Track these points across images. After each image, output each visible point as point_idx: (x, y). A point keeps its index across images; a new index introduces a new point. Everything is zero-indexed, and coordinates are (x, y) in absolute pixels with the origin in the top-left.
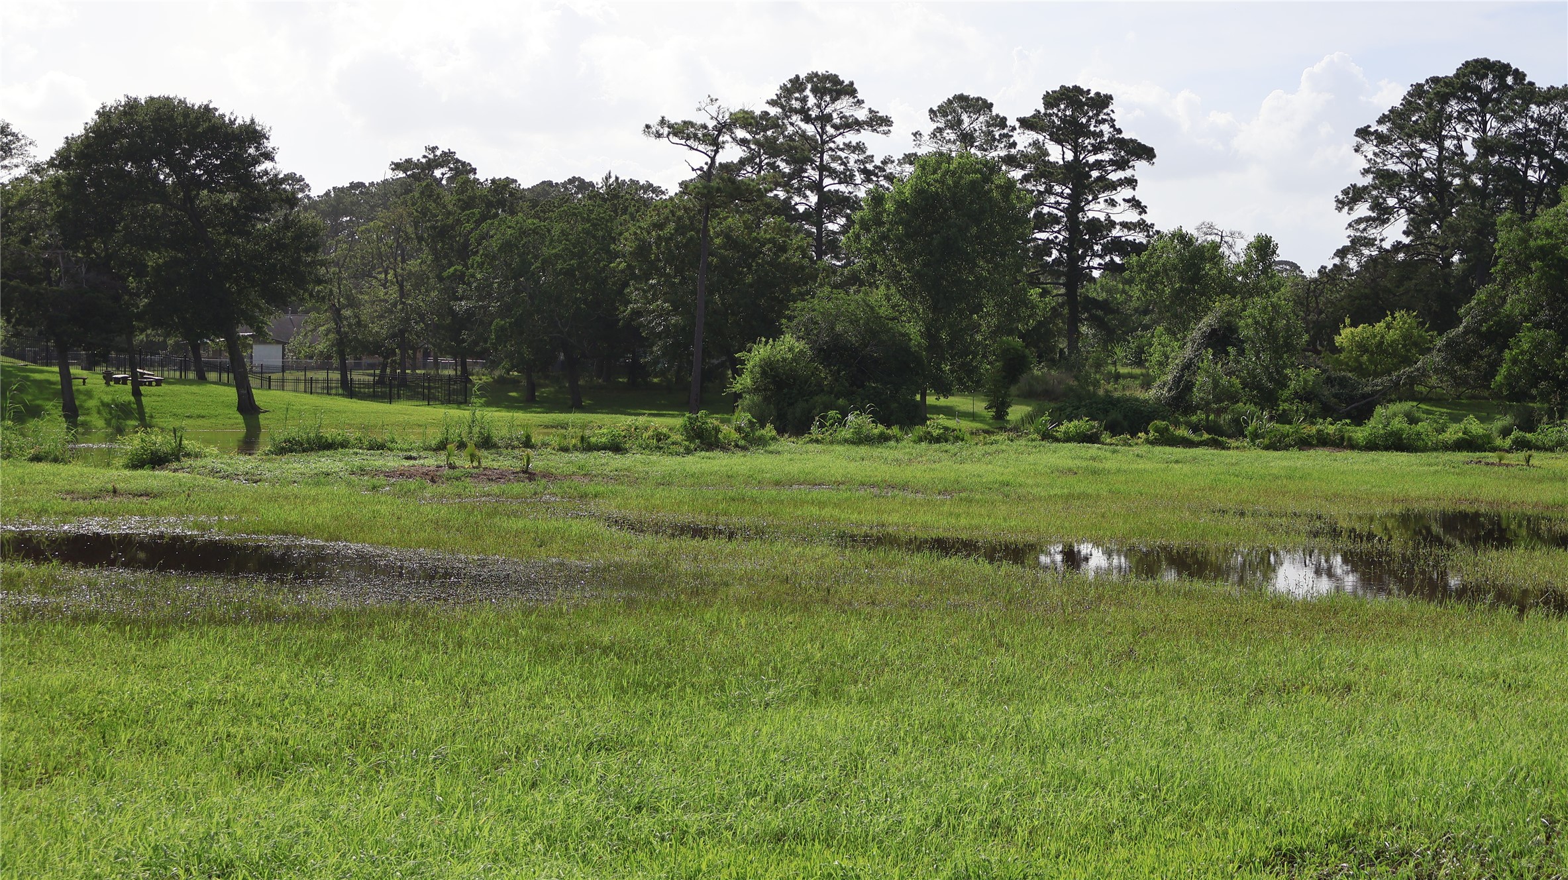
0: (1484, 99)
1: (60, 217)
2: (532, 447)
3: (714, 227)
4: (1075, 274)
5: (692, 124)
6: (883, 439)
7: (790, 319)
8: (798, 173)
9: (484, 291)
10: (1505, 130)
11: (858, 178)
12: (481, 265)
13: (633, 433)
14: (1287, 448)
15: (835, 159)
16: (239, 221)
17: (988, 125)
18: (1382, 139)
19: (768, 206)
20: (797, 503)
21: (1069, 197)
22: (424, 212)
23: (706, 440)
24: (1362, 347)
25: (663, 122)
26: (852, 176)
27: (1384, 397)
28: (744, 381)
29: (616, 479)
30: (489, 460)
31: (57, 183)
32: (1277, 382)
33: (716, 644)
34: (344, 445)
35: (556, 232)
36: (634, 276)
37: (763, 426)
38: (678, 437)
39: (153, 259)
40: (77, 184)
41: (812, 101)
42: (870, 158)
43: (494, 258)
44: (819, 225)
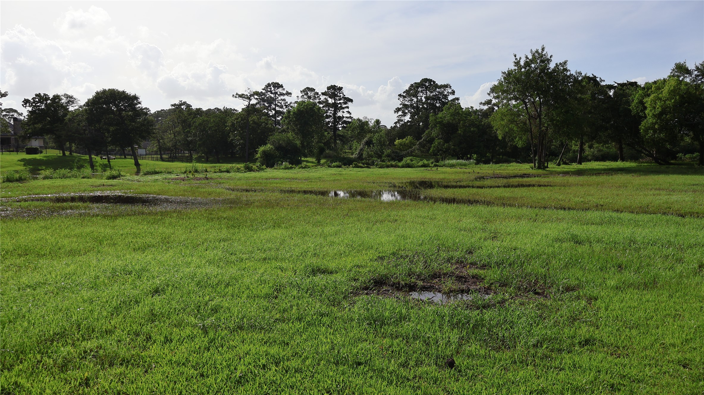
0: (426, 87)
1: (87, 119)
2: (207, 172)
3: (250, 119)
4: (335, 129)
5: (244, 95)
6: (291, 168)
7: (269, 140)
8: (270, 106)
9: (195, 135)
10: (431, 94)
11: (284, 107)
12: (194, 129)
13: (232, 168)
14: (384, 168)
15: (278, 102)
16: (133, 119)
17: (314, 94)
18: (404, 97)
19: (263, 114)
20: (271, 183)
21: (333, 111)
22: (179, 116)
23: (249, 169)
24: (401, 144)
25: (237, 94)
26: (283, 107)
27: (406, 156)
28: (258, 155)
29: (228, 179)
30: (197, 175)
31: (86, 110)
32: (382, 153)
33: (251, 216)
34: (161, 172)
35: (212, 121)
36: (231, 131)
37: (263, 166)
38: (243, 169)
39: (112, 129)
40: (91, 110)
41: (273, 89)
42: (287, 102)
43: (197, 127)
44: (275, 118)
